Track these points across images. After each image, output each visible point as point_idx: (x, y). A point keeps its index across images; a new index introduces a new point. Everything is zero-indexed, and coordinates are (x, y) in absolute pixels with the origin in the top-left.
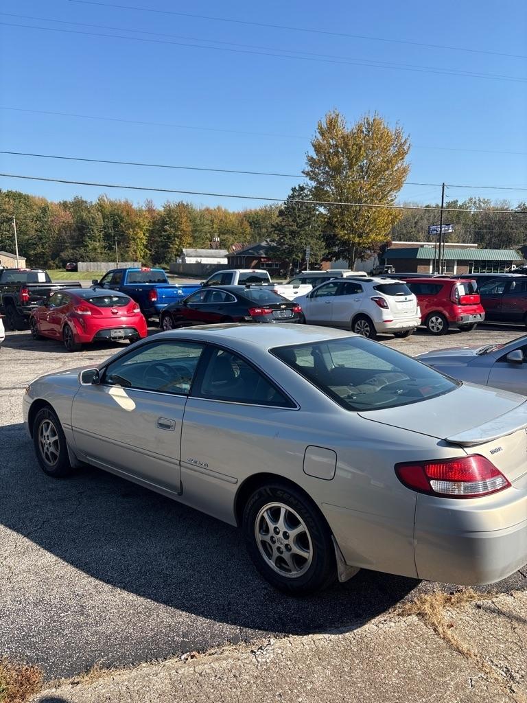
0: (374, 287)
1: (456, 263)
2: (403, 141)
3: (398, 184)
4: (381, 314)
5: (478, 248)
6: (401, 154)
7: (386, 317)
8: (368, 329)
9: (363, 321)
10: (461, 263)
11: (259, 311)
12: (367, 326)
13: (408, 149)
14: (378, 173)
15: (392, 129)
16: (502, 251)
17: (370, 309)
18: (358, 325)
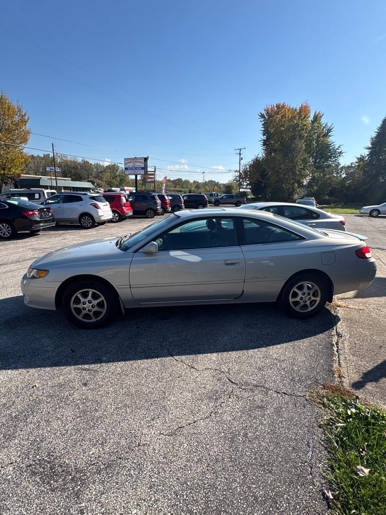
0: (90, 198)
1: (63, 188)
2: (24, 114)
3: (25, 140)
4: (97, 212)
5: (72, 180)
6: (24, 122)
7: (100, 214)
8: (91, 221)
9: (87, 217)
10: (65, 188)
11: (32, 213)
12: (90, 220)
13: (28, 119)
14: (9, 131)
15: (14, 104)
16: (82, 183)
17: (91, 210)
18: (84, 219)
